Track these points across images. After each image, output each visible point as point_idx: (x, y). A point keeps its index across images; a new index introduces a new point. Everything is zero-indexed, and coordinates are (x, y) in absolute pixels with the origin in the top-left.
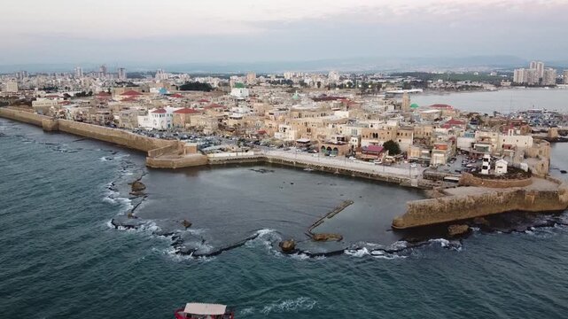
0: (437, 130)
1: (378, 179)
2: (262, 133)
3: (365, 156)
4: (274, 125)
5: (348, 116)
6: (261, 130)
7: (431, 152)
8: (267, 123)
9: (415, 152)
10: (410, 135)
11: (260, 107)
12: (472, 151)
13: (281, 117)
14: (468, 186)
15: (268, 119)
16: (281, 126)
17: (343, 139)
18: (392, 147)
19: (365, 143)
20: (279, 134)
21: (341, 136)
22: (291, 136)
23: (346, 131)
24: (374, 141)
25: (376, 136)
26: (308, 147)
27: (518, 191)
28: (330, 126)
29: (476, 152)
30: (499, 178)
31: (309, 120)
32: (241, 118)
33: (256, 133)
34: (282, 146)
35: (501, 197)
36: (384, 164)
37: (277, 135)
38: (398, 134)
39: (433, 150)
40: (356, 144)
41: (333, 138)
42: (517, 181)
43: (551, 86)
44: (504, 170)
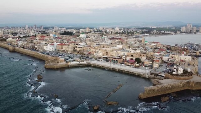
0: (155, 54)
1: (133, 74)
2: (90, 53)
3: (128, 64)
4: (94, 50)
5: (121, 47)
6: (89, 52)
7: (153, 63)
8: (92, 50)
9: (147, 63)
10: (145, 56)
11: (89, 43)
12: (168, 62)
13: (97, 47)
14: (168, 79)
15: (92, 48)
16: (97, 51)
17: (120, 57)
18: (138, 61)
19: (128, 58)
20: (96, 54)
21: (119, 55)
22: (100, 55)
23: (121, 53)
24: (131, 58)
25: (132, 56)
26: (107, 59)
27: (188, 82)
28: (115, 51)
29: (170, 62)
30: (180, 76)
31: (107, 49)
32: (82, 48)
33: (87, 53)
34: (97, 59)
35: (181, 84)
36: (136, 67)
37: (95, 54)
38: (140, 55)
39: (154, 62)
40: (125, 58)
41: (116, 56)
42: (187, 77)
43: (195, 33)
44: (182, 72)
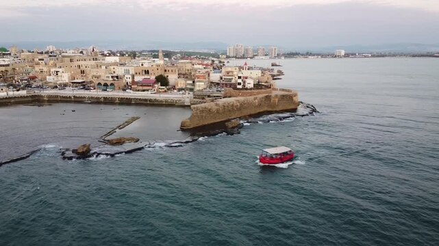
0: (195, 66)
1: (156, 103)
2: (33, 78)
3: (141, 88)
4: (45, 69)
5: (118, 61)
6: (31, 75)
7: (194, 82)
8: (37, 68)
9: (182, 83)
10: (175, 71)
13: (52, 62)
14: (230, 97)
15: (38, 64)
16: (53, 70)
17: (117, 77)
18: (162, 80)
19: (138, 79)
20: (51, 77)
21: (115, 75)
22: (65, 78)
23: (120, 71)
24: (146, 77)
25: (147, 72)
26: (84, 86)
27: (266, 97)
28: (103, 67)
29: (224, 82)
31: (80, 63)
32: (8, 65)
33: (26, 78)
34: (56, 87)
36: (158, 92)
37: (49, 79)
38: (166, 71)
39: (196, 80)
40: (130, 80)
41: (109, 77)
42: (263, 90)
44: (252, 86)
